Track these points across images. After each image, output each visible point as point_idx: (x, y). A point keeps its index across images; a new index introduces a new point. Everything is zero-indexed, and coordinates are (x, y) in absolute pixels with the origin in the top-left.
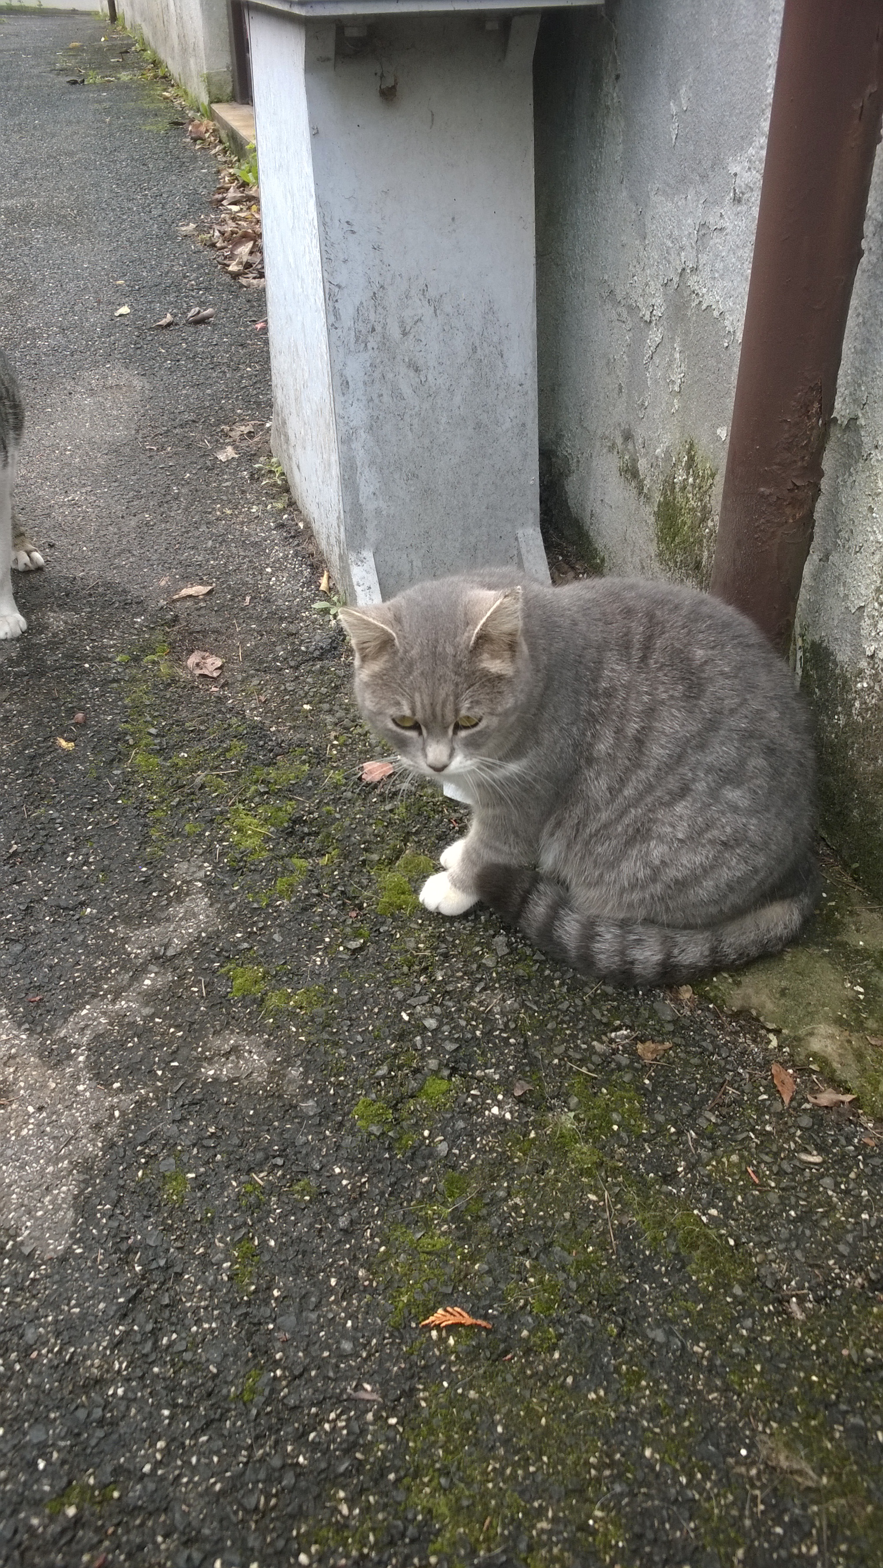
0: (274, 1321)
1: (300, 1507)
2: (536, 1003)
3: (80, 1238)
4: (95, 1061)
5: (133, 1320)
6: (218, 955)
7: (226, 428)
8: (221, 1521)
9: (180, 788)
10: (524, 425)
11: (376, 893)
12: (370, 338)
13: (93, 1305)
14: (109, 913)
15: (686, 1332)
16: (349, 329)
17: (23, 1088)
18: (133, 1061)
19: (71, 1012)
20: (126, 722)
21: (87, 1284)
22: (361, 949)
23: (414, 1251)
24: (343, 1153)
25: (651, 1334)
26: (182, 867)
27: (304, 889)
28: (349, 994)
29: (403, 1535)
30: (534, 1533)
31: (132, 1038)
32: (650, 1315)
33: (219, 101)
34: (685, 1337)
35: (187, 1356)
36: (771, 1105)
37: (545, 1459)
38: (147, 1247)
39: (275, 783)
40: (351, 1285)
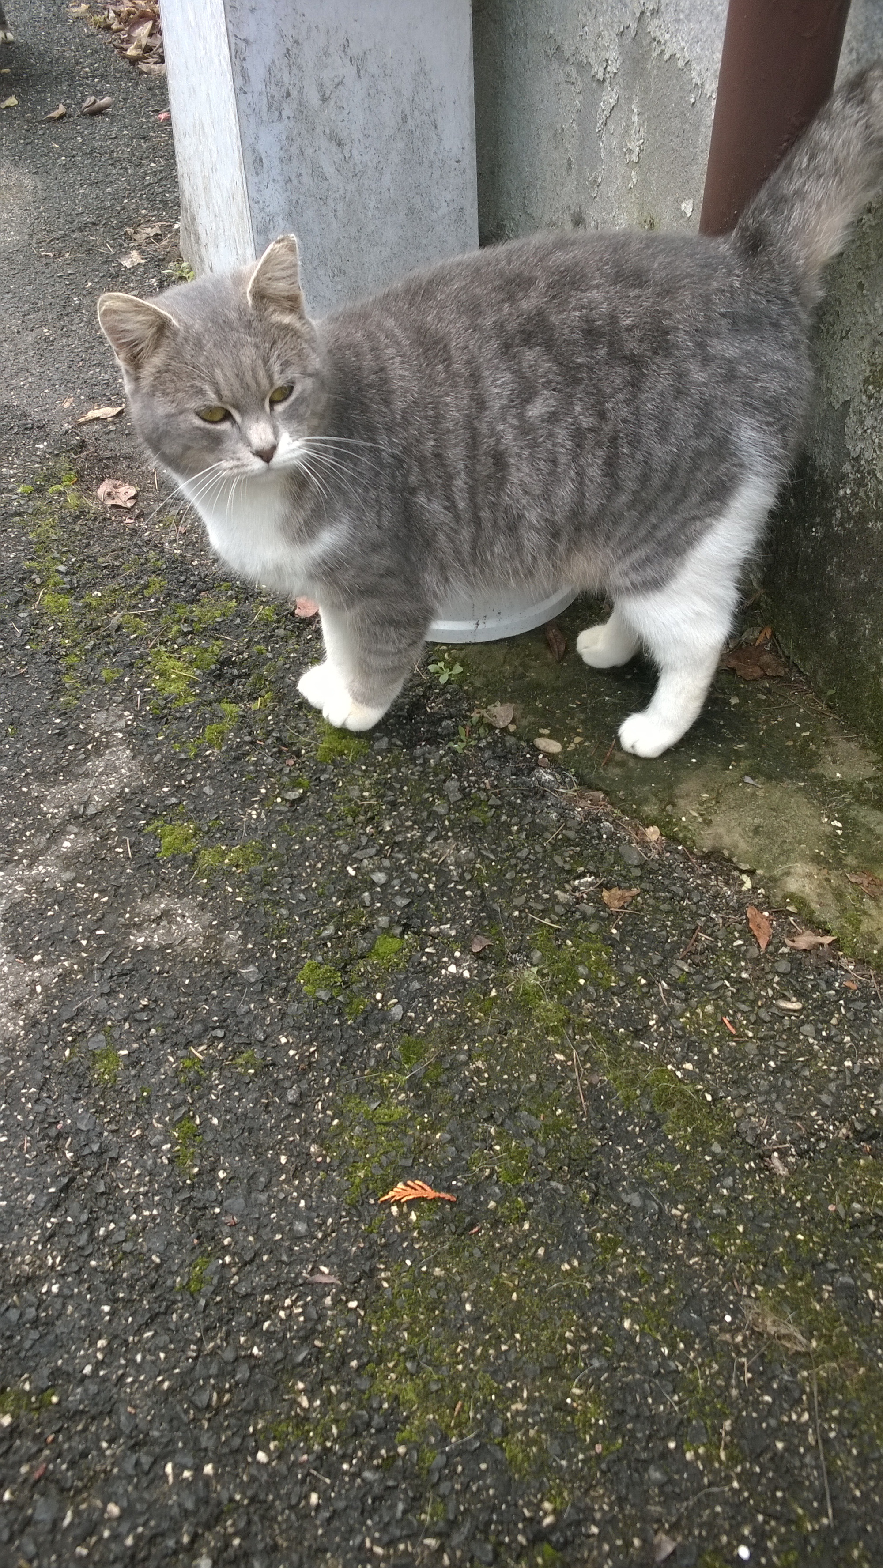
0: (220, 1204)
1: (256, 1401)
2: (493, 851)
3: (4, 1125)
4: (12, 933)
5: (66, 1211)
6: (144, 811)
7: (130, 231)
8: (171, 1421)
9: (94, 630)
10: (462, 210)
11: (314, 738)
12: (285, 106)
13: (21, 1197)
14: (21, 770)
15: (663, 1195)
16: (260, 94)
18: (54, 931)
20: (32, 559)
21: (13, 1175)
22: (301, 799)
23: (370, 1123)
24: (289, 1021)
25: (626, 1199)
26: (99, 717)
27: (236, 736)
28: (289, 848)
29: (368, 1425)
30: (509, 1415)
31: (52, 905)
32: (624, 1178)
34: (662, 1200)
35: (127, 1247)
36: (746, 951)
37: (518, 1336)
38: (79, 1131)
39: (200, 621)
40: (303, 1162)
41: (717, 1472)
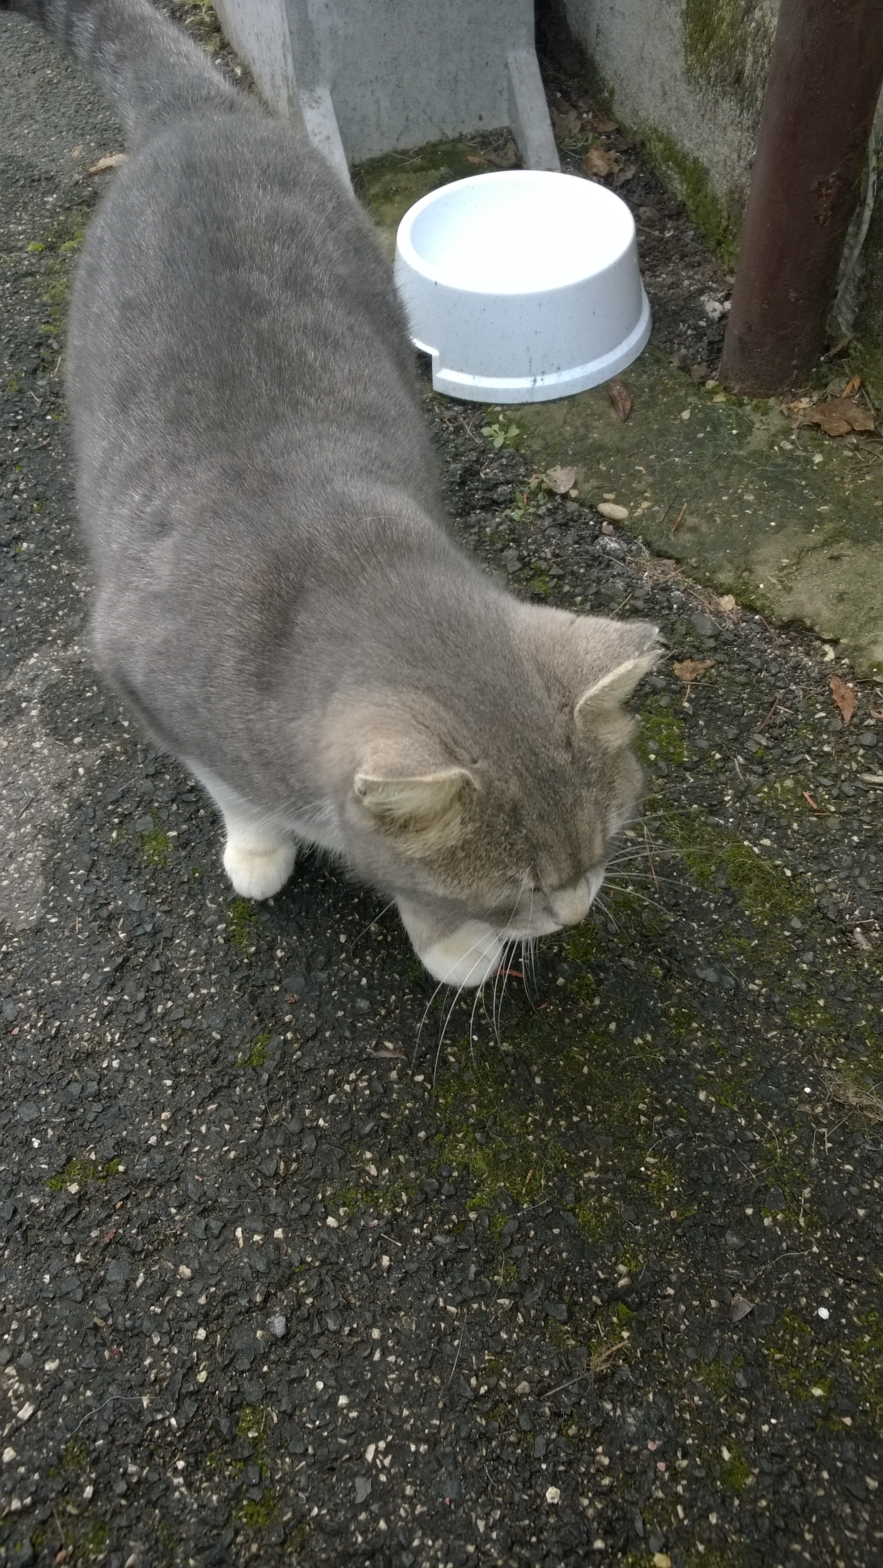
0: (279, 982)
1: (324, 1169)
3: (54, 907)
4: (50, 715)
5: (123, 990)
8: (239, 1188)
13: (76, 976)
14: (51, 546)
15: (739, 970)
18: (94, 712)
19: (17, 661)
20: (47, 322)
21: (67, 955)
25: (701, 975)
29: (438, 1192)
30: (581, 1182)
31: (90, 686)
32: (699, 954)
34: (738, 975)
35: (187, 1024)
36: (828, 723)
37: (589, 1108)
38: (130, 912)
40: (363, 940)
41: (796, 1238)
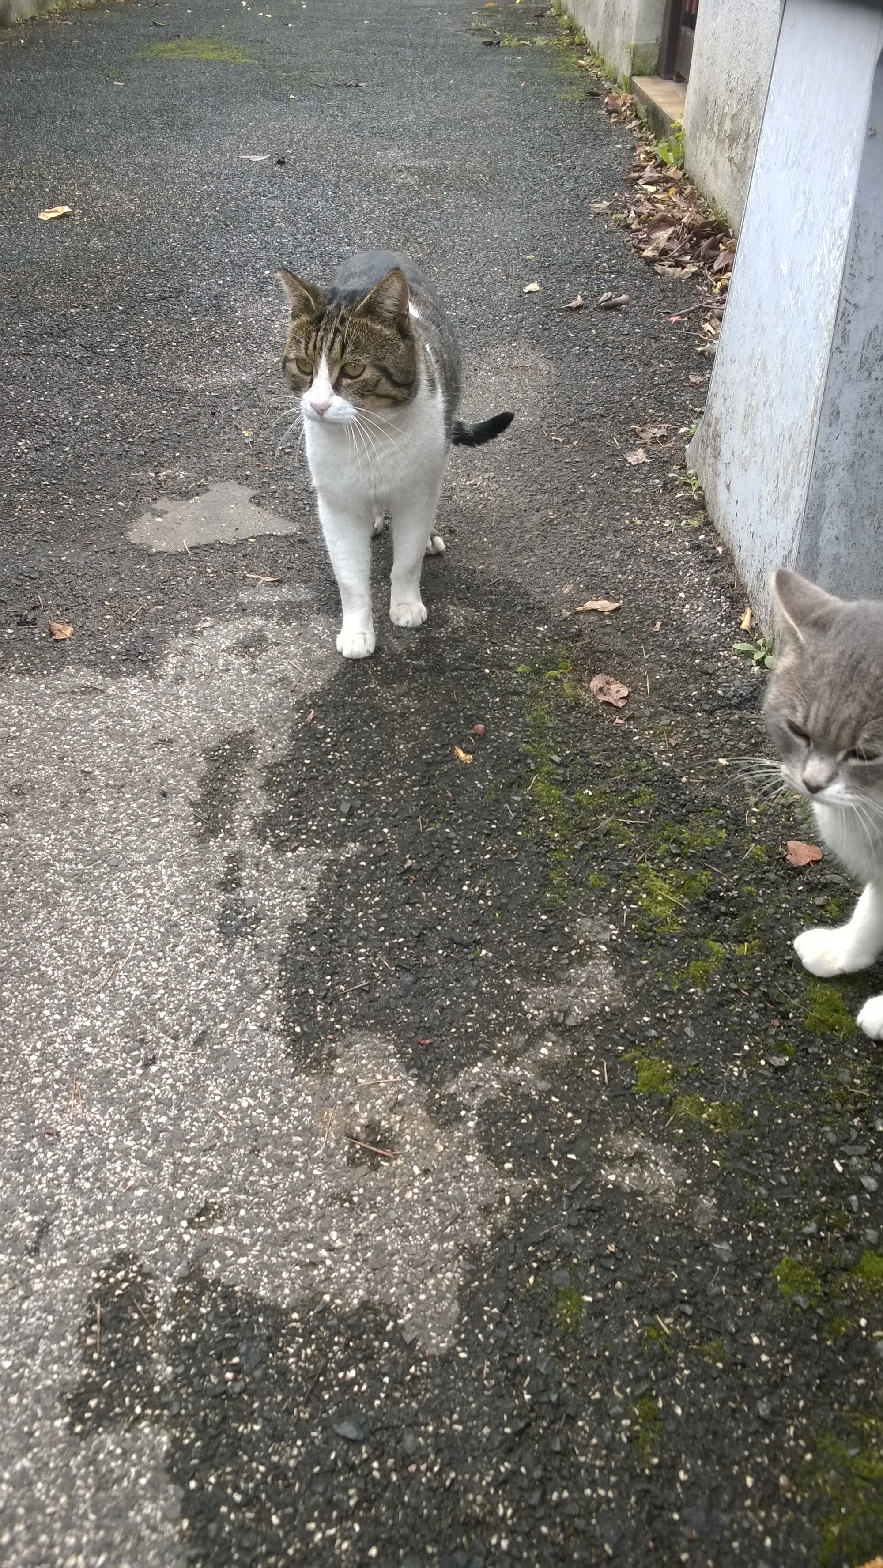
0: (679, 1510)
3: (465, 1340)
4: (485, 1131)
5: (520, 1459)
6: (622, 1036)
7: (638, 428)
9: (583, 829)
11: (803, 1003)
12: (876, 367)
13: (477, 1426)
16: (856, 354)
17: (410, 1143)
18: (526, 1141)
19: (462, 1066)
20: (527, 742)
21: (471, 1399)
22: (785, 1068)
23: (847, 1471)
24: (763, 1320)
26: (584, 923)
27: (721, 980)
28: (771, 1121)
31: (527, 1113)
33: (641, 74)
35: (580, 1523)
38: (539, 1373)
39: (689, 846)
40: (770, 1491)
